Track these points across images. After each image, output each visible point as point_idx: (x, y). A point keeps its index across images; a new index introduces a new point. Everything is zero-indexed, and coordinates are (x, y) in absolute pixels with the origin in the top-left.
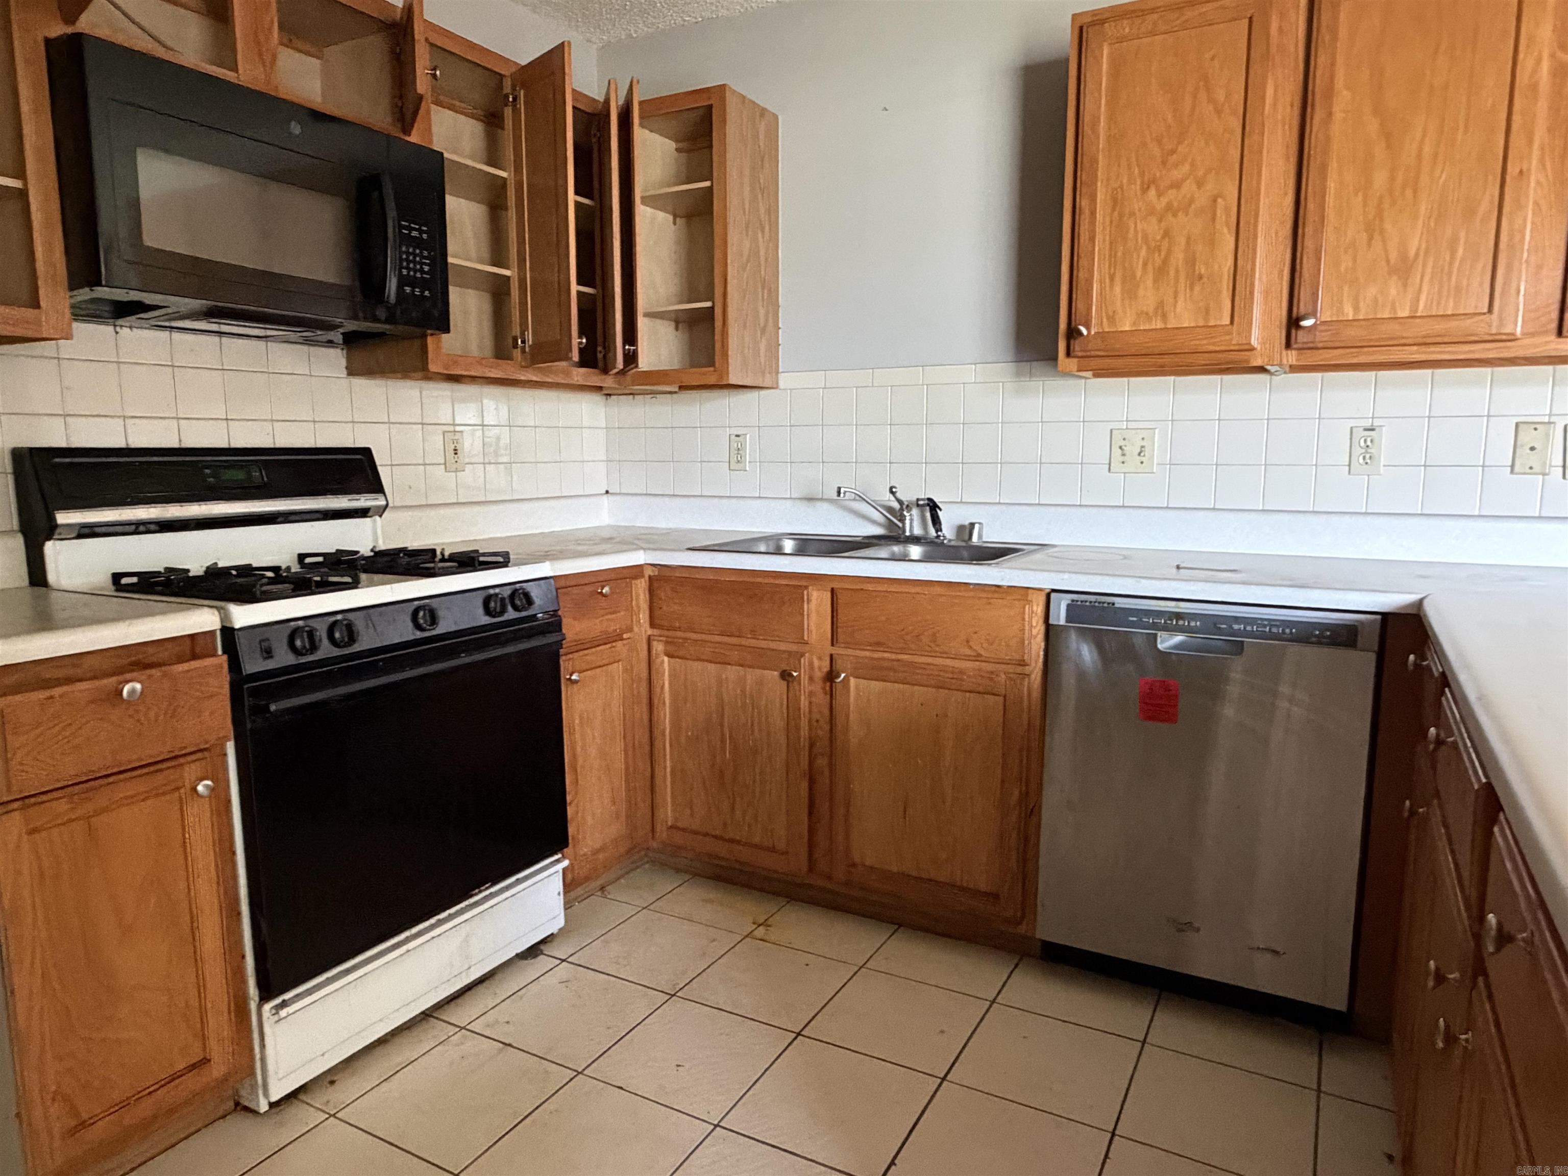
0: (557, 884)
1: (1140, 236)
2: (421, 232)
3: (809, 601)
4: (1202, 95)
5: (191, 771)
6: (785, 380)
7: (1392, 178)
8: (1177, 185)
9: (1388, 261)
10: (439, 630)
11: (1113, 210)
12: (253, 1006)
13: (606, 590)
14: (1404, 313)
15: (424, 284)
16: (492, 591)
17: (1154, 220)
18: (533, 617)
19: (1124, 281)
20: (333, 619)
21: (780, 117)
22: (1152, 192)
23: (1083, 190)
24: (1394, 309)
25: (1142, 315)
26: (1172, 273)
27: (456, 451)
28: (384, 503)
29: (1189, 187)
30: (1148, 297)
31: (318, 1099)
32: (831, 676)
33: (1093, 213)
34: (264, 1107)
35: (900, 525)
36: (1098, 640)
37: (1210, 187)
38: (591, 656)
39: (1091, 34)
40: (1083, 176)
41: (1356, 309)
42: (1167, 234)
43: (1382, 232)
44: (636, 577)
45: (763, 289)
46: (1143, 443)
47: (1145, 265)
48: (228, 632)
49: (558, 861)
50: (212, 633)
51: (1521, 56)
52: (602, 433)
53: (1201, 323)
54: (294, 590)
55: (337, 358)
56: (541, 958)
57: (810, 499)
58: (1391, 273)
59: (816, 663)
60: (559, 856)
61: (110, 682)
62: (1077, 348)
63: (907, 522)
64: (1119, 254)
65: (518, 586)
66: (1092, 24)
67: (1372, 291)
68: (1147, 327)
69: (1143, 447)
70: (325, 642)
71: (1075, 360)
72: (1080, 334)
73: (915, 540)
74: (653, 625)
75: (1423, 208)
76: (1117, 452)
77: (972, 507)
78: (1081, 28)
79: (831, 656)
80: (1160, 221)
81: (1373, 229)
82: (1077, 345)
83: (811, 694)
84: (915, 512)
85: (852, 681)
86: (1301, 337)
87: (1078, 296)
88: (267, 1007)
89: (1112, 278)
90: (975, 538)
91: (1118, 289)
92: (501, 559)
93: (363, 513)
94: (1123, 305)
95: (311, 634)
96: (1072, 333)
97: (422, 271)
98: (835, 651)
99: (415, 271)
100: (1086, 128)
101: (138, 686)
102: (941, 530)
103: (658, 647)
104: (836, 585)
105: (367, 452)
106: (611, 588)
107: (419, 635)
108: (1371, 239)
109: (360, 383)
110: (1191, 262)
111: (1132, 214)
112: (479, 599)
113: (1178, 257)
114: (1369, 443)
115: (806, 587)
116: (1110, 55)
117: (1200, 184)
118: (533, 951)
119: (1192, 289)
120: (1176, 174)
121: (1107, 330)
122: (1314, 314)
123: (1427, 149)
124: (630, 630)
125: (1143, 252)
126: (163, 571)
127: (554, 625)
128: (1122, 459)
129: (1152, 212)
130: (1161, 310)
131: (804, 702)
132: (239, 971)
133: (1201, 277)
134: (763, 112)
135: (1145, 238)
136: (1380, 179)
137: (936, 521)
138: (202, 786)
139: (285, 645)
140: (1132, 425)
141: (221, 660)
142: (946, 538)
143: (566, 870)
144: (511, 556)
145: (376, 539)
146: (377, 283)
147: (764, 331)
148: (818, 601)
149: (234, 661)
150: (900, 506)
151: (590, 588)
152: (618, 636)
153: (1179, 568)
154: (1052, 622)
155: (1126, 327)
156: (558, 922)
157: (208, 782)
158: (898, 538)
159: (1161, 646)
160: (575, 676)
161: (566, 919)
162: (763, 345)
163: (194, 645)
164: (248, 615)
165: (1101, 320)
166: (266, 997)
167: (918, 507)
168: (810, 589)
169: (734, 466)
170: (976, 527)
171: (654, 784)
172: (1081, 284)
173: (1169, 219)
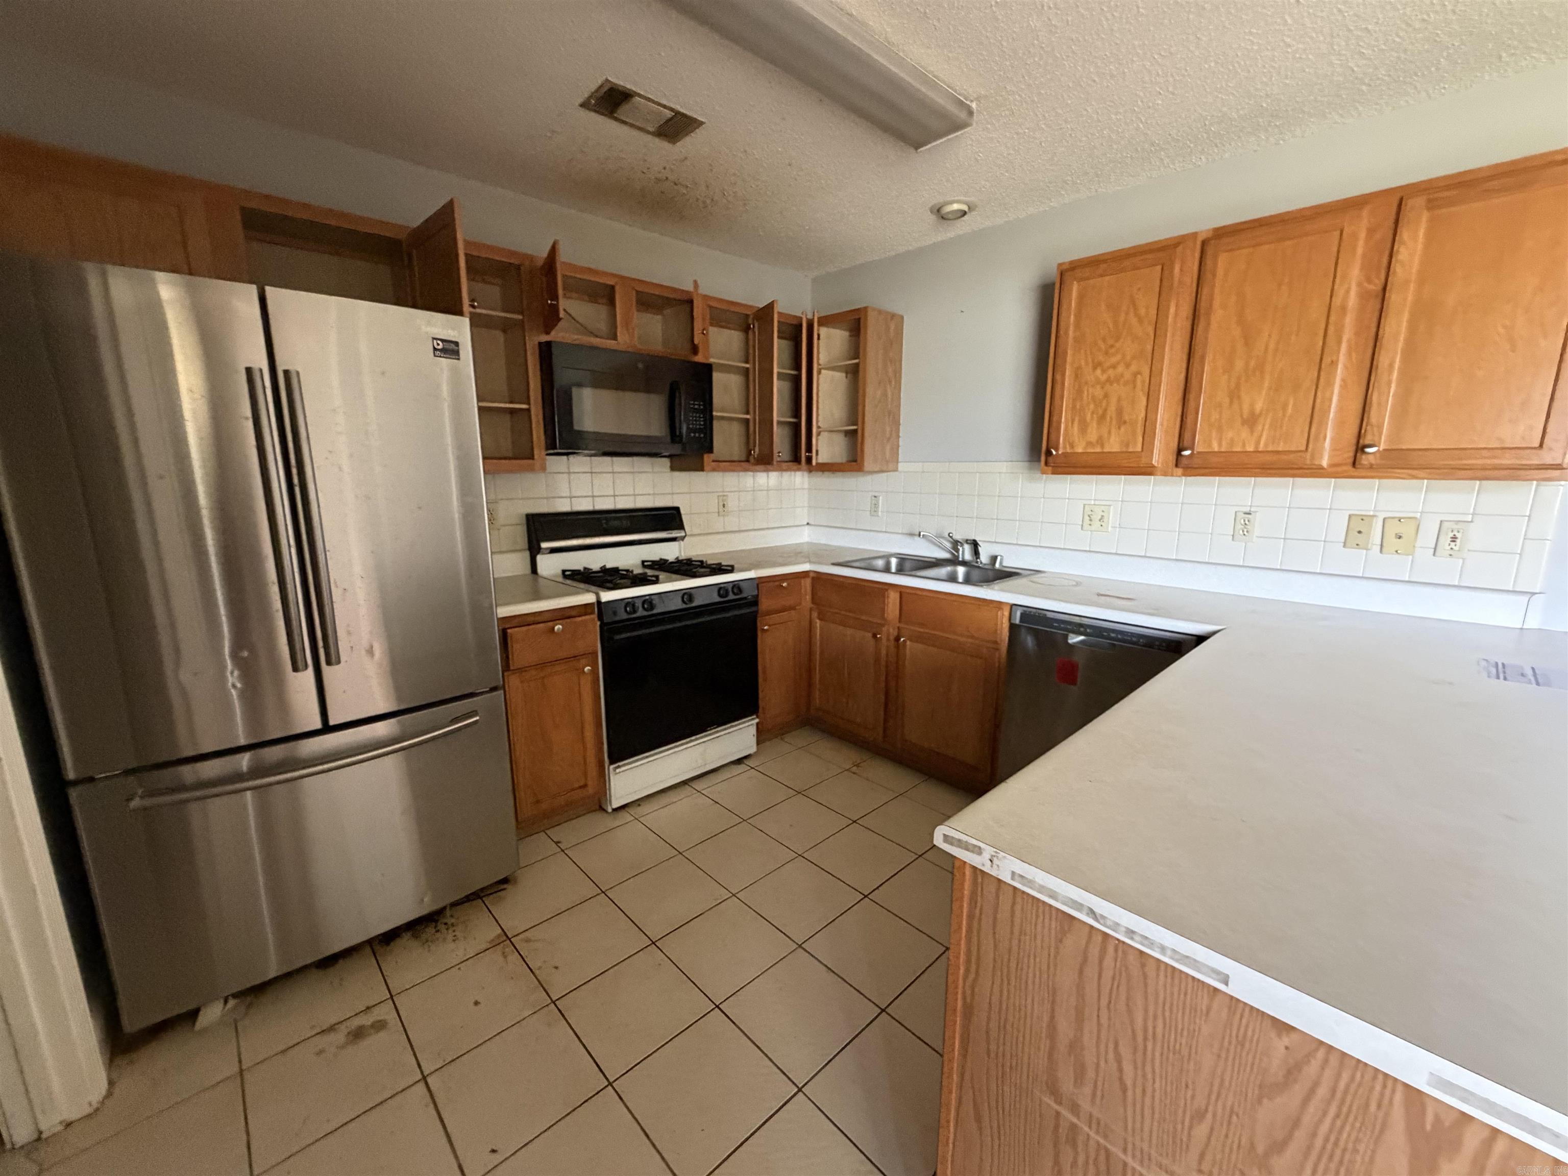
0: (753, 730)
1: (1090, 397)
2: (699, 405)
3: (888, 597)
4: (1132, 314)
5: (583, 661)
6: (901, 466)
7: (1247, 364)
8: (1114, 367)
9: (1242, 416)
10: (694, 605)
11: (1075, 381)
12: (606, 766)
13: (784, 585)
14: (1250, 448)
15: (700, 431)
16: (722, 586)
17: (1098, 387)
18: (745, 598)
19: (1080, 423)
20: (644, 598)
21: (905, 318)
22: (1099, 372)
23: (1059, 369)
24: (1244, 445)
25: (1089, 444)
26: (1108, 418)
27: (724, 506)
28: (683, 534)
29: (1120, 369)
30: (1093, 435)
31: (632, 811)
32: (897, 639)
33: (1064, 382)
34: (610, 810)
35: (956, 554)
36: (1036, 633)
37: (1133, 368)
38: (775, 618)
39: (1067, 277)
40: (1059, 361)
41: (1220, 445)
42: (1106, 396)
43: (1239, 397)
44: (804, 577)
45: (889, 416)
46: (1103, 514)
47: (1093, 413)
48: (599, 602)
49: (753, 719)
50: (592, 604)
51: (1336, 287)
52: (806, 492)
53: (1124, 449)
54: (632, 583)
55: (666, 462)
56: (743, 765)
57: (911, 535)
58: (1243, 424)
59: (891, 630)
60: (754, 717)
61: (550, 624)
62: (1051, 461)
63: (961, 552)
64: (1078, 407)
65: (736, 583)
66: (1067, 270)
67: (1230, 434)
68: (1092, 451)
69: (1103, 516)
70: (641, 609)
71: (1051, 467)
72: (1051, 453)
73: (964, 563)
74: (813, 603)
75: (1266, 384)
76: (1087, 518)
77: (999, 546)
78: (1062, 272)
79: (898, 628)
80: (1102, 388)
81: (1234, 395)
82: (1050, 459)
83: (888, 647)
84: (967, 548)
85: (908, 643)
86: (1184, 462)
87: (1052, 431)
88: (612, 767)
89: (1073, 420)
90: (997, 565)
91: (1076, 427)
92: (729, 568)
93: (674, 539)
94: (1079, 438)
95: (634, 605)
96: (1049, 453)
97: (700, 425)
98: (902, 625)
99: (696, 425)
100: (1062, 332)
101: (561, 627)
102: (979, 558)
103: (815, 614)
104: (903, 590)
105: (677, 509)
106: (788, 584)
107: (684, 606)
108: (1231, 402)
109: (677, 474)
110: (1120, 412)
111: (1086, 383)
112: (716, 589)
113: (1112, 409)
114: (1247, 522)
115: (887, 590)
116: (1078, 290)
117: (1128, 366)
118: (739, 761)
119: (1119, 428)
120: (1114, 360)
121: (1069, 451)
122: (1192, 448)
123: (1272, 346)
124: (800, 604)
125: (1092, 406)
126: (582, 569)
127: (755, 602)
128: (1089, 522)
129: (1098, 382)
130: (1100, 441)
131: (884, 652)
132: (600, 750)
133: (1125, 422)
134: (893, 316)
135: (1093, 397)
136: (1239, 364)
137: (976, 553)
138: (587, 669)
139: (623, 610)
140: (1097, 503)
141: (595, 616)
142: (981, 563)
143: (757, 724)
144: (736, 566)
145: (680, 552)
146: (678, 433)
147: (889, 439)
148: (893, 597)
149: (600, 617)
150: (956, 544)
151: (777, 583)
152: (792, 608)
153: (1099, 595)
154: (1013, 622)
155: (1080, 450)
156: (753, 749)
157: (589, 668)
158: (954, 561)
159: (1070, 641)
160: (766, 628)
161: (758, 749)
162: (888, 448)
163: (585, 609)
164: (607, 596)
165: (1065, 447)
166: (611, 763)
167: (967, 543)
168: (889, 591)
169: (873, 513)
170: (999, 558)
171: (810, 685)
172: (1054, 424)
173: (1108, 386)
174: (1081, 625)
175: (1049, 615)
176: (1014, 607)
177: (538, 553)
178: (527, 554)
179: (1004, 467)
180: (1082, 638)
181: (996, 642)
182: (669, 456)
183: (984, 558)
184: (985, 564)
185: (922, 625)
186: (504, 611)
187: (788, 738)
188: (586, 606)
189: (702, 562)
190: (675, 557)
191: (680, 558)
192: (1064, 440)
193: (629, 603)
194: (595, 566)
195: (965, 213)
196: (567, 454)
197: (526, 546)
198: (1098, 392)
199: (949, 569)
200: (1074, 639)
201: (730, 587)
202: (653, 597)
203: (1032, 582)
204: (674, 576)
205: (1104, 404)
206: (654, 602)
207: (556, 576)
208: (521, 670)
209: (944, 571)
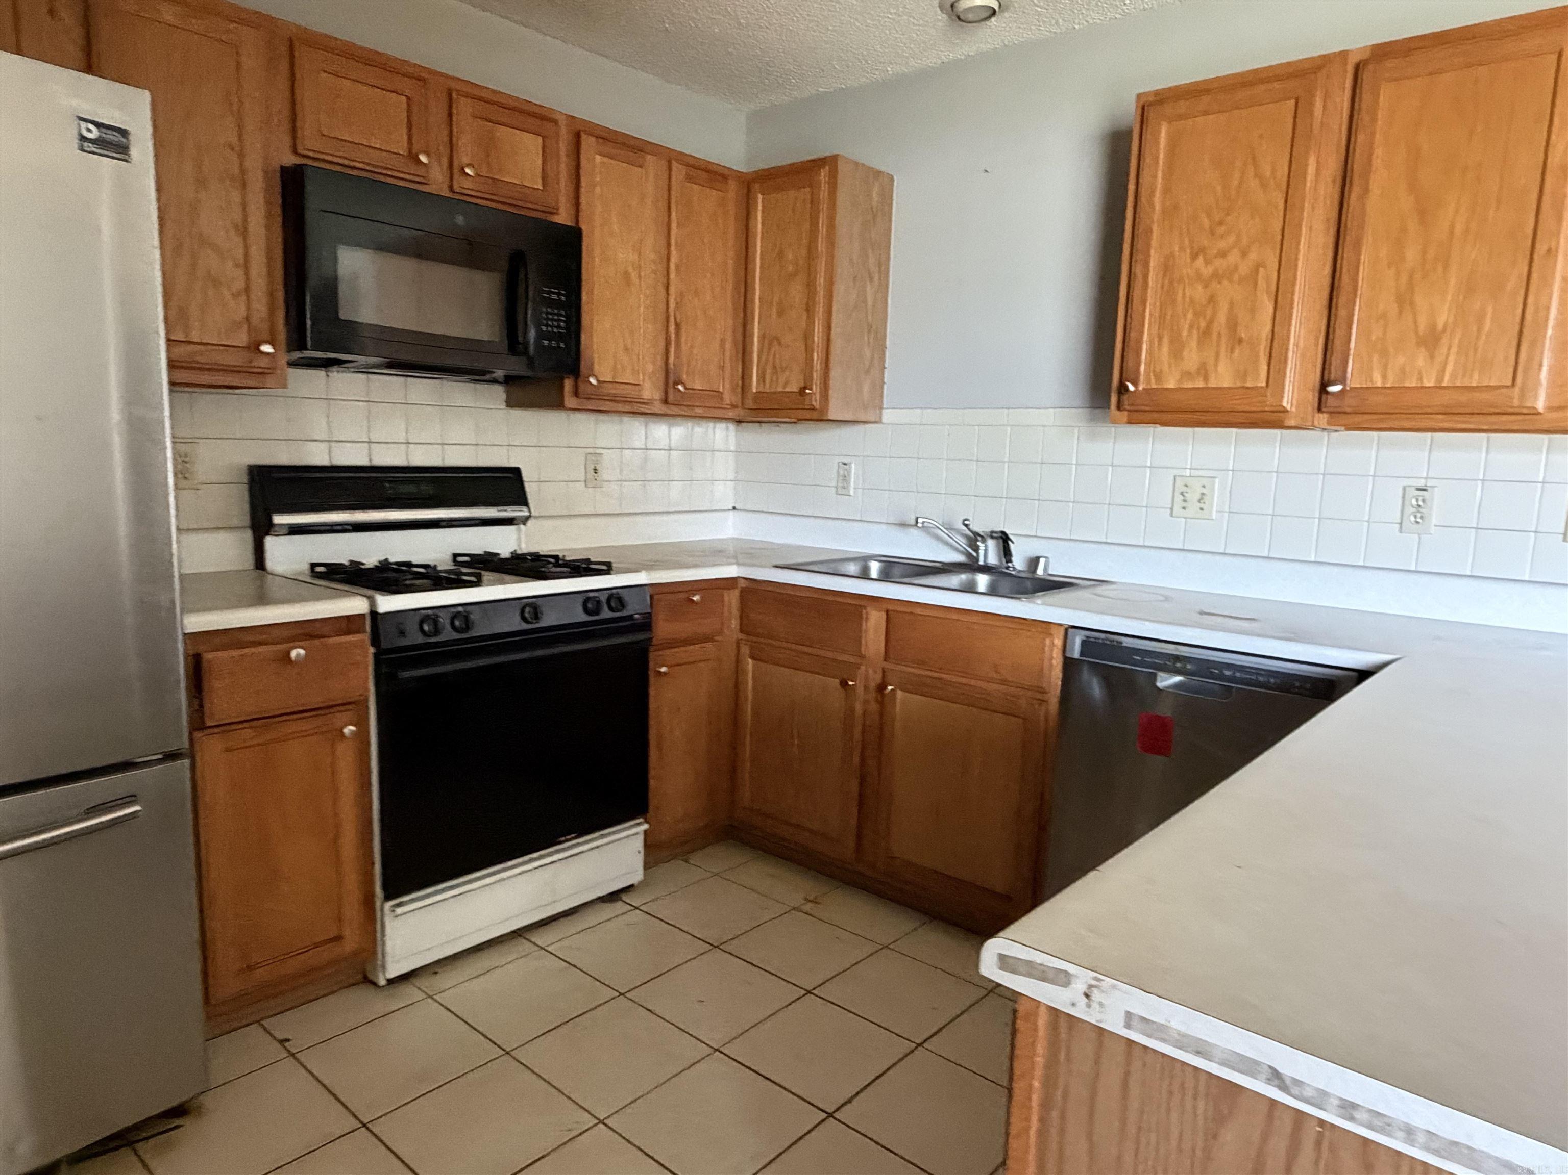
0: (639, 844)
1: (1187, 300)
2: (559, 294)
3: (867, 619)
4: (1251, 172)
5: (341, 716)
6: (888, 415)
7: (1424, 252)
8: (1223, 254)
9: (1417, 333)
10: (542, 624)
11: (1164, 275)
12: (378, 904)
13: (696, 598)
14: (1429, 382)
16: (591, 594)
17: (1200, 288)
18: (630, 617)
19: (1171, 342)
20: (453, 610)
21: (895, 177)
22: (1200, 261)
23: (1139, 257)
24: (1420, 379)
25: (1187, 375)
26: (1215, 335)
27: (596, 471)
28: (527, 514)
29: (1233, 257)
30: (1191, 358)
31: (424, 982)
32: (881, 688)
33: (1146, 277)
34: (382, 982)
35: (975, 554)
36: (1106, 674)
37: (1253, 256)
38: (681, 654)
39: (1151, 114)
40: (1139, 244)
41: (1384, 377)
43: (1412, 304)
44: (729, 588)
45: (869, 331)
46: (1204, 491)
47: (1191, 327)
49: (639, 824)
50: (361, 616)
51: (1553, 137)
52: (731, 457)
53: (1239, 384)
54: (434, 585)
55: (499, 392)
56: (620, 903)
57: (903, 525)
58: (1419, 344)
59: (871, 674)
60: (641, 820)
61: (283, 647)
62: (1126, 403)
63: (982, 552)
64: (1168, 317)
65: (614, 591)
66: (1151, 104)
67: (1401, 360)
68: (1190, 385)
69: (1203, 494)
70: (448, 626)
71: (1126, 413)
72: (1127, 389)
73: (986, 569)
74: (742, 631)
75: (1453, 281)
76: (1179, 498)
77: (1043, 541)
78: (1143, 108)
79: (883, 669)
80: (1206, 287)
81: (1404, 301)
82: (1125, 400)
83: (866, 702)
84: (991, 543)
85: (900, 694)
86: (1331, 402)
87: (1129, 353)
88: (388, 905)
89: (1160, 338)
90: (1040, 572)
91: (1165, 349)
92: (604, 567)
93: (509, 521)
94: (1170, 366)
95: (437, 621)
96: (1123, 389)
97: (559, 327)
98: (887, 665)
99: (553, 327)
100: (1143, 200)
101: (302, 652)
102: (1010, 561)
103: (745, 650)
104: (891, 607)
105: (517, 471)
106: (702, 597)
107: (525, 626)
108: (1400, 312)
109: (517, 413)
110: (1233, 325)
111: (1181, 279)
112: (580, 599)
113: (1222, 319)
114: (1421, 503)
115: (865, 607)
116: (1168, 134)
117: (1244, 254)
118: (614, 897)
119: (1232, 351)
120: (1222, 244)
121: (1154, 386)
122: (1343, 381)
123: (1460, 226)
124: (720, 632)
125: (1190, 316)
126: (347, 563)
127: (646, 624)
128: (1183, 504)
129: (1199, 276)
130: (1203, 371)
131: (859, 708)
132: (369, 873)
133: (1240, 341)
134: (878, 174)
135: (1192, 301)
136: (1412, 254)
137: (1007, 553)
138: (349, 729)
139: (417, 627)
140: (1194, 473)
141: (366, 637)
142: (1014, 569)
143: (645, 832)
144: (614, 565)
145: (519, 545)
146: (520, 339)
147: (868, 372)
148: (875, 620)
149: (375, 640)
150: (974, 539)
151: (682, 596)
152: (707, 639)
153: (1202, 613)
154: (1068, 655)
155: (1171, 385)
156: (637, 877)
157: (352, 728)
158: (972, 566)
159: (1160, 684)
160: (663, 669)
161: (645, 875)
162: (866, 388)
163: (349, 623)
164: (388, 603)
165: (1148, 381)
166: (388, 897)
167: (992, 537)
168: (869, 609)
169: (839, 490)
170: (1042, 561)
171: (733, 771)
172: (1132, 344)
173: (1214, 284)
174: (1177, 658)
175: (1127, 642)
176: (1070, 630)
177: (268, 534)
178: (248, 535)
179: (1049, 416)
180: (1178, 679)
181: (1043, 692)
182: (508, 381)
183: (1018, 563)
184: (1020, 571)
185: (921, 663)
186: (196, 622)
187: (695, 858)
188: (349, 618)
189: (556, 557)
190: (512, 550)
191: (519, 552)
192: (1148, 365)
193: (429, 616)
194: (370, 561)
195: (994, 13)
196: (327, 364)
197: (246, 520)
198: (1199, 293)
199: (964, 577)
200: (1167, 681)
201: (603, 597)
202: (469, 608)
203: (1095, 594)
204: (507, 577)
205: (1209, 312)
206: (472, 616)
207: (300, 573)
208: (225, 727)
209: (956, 580)
